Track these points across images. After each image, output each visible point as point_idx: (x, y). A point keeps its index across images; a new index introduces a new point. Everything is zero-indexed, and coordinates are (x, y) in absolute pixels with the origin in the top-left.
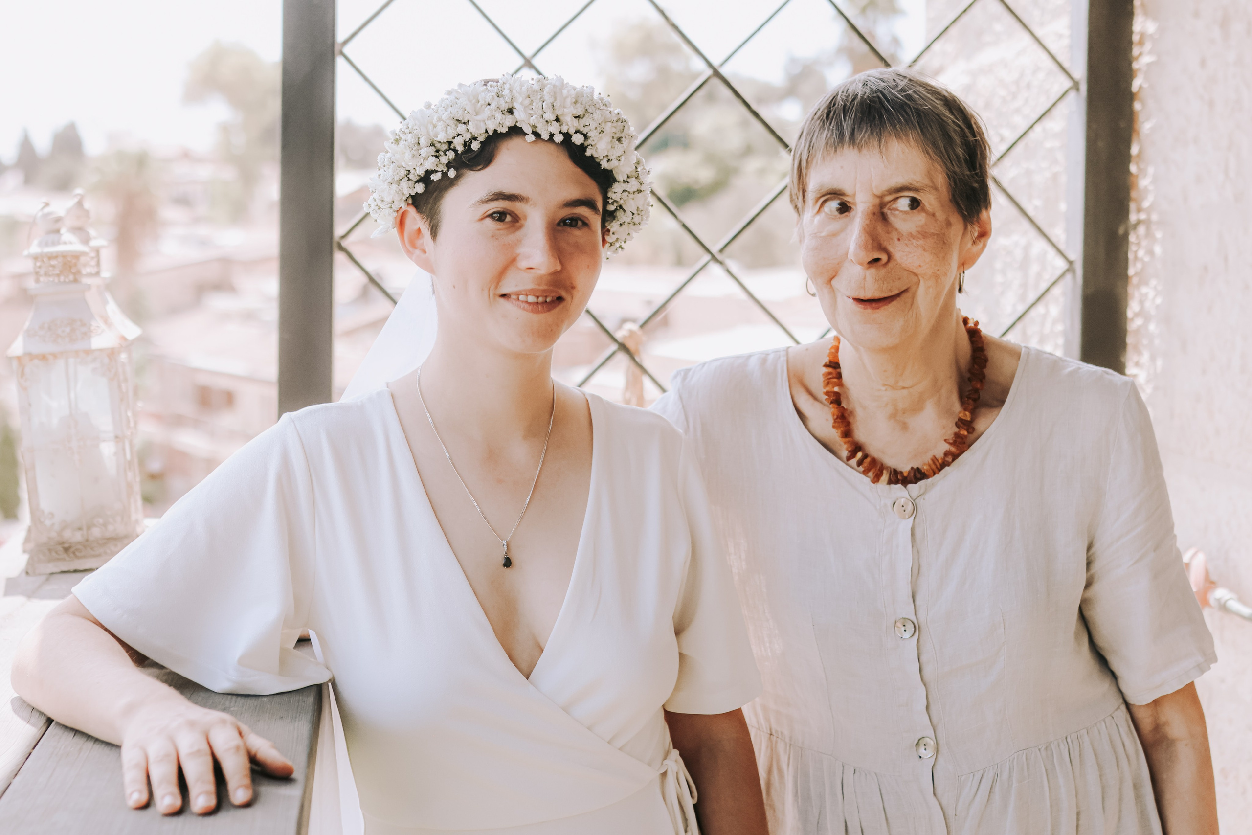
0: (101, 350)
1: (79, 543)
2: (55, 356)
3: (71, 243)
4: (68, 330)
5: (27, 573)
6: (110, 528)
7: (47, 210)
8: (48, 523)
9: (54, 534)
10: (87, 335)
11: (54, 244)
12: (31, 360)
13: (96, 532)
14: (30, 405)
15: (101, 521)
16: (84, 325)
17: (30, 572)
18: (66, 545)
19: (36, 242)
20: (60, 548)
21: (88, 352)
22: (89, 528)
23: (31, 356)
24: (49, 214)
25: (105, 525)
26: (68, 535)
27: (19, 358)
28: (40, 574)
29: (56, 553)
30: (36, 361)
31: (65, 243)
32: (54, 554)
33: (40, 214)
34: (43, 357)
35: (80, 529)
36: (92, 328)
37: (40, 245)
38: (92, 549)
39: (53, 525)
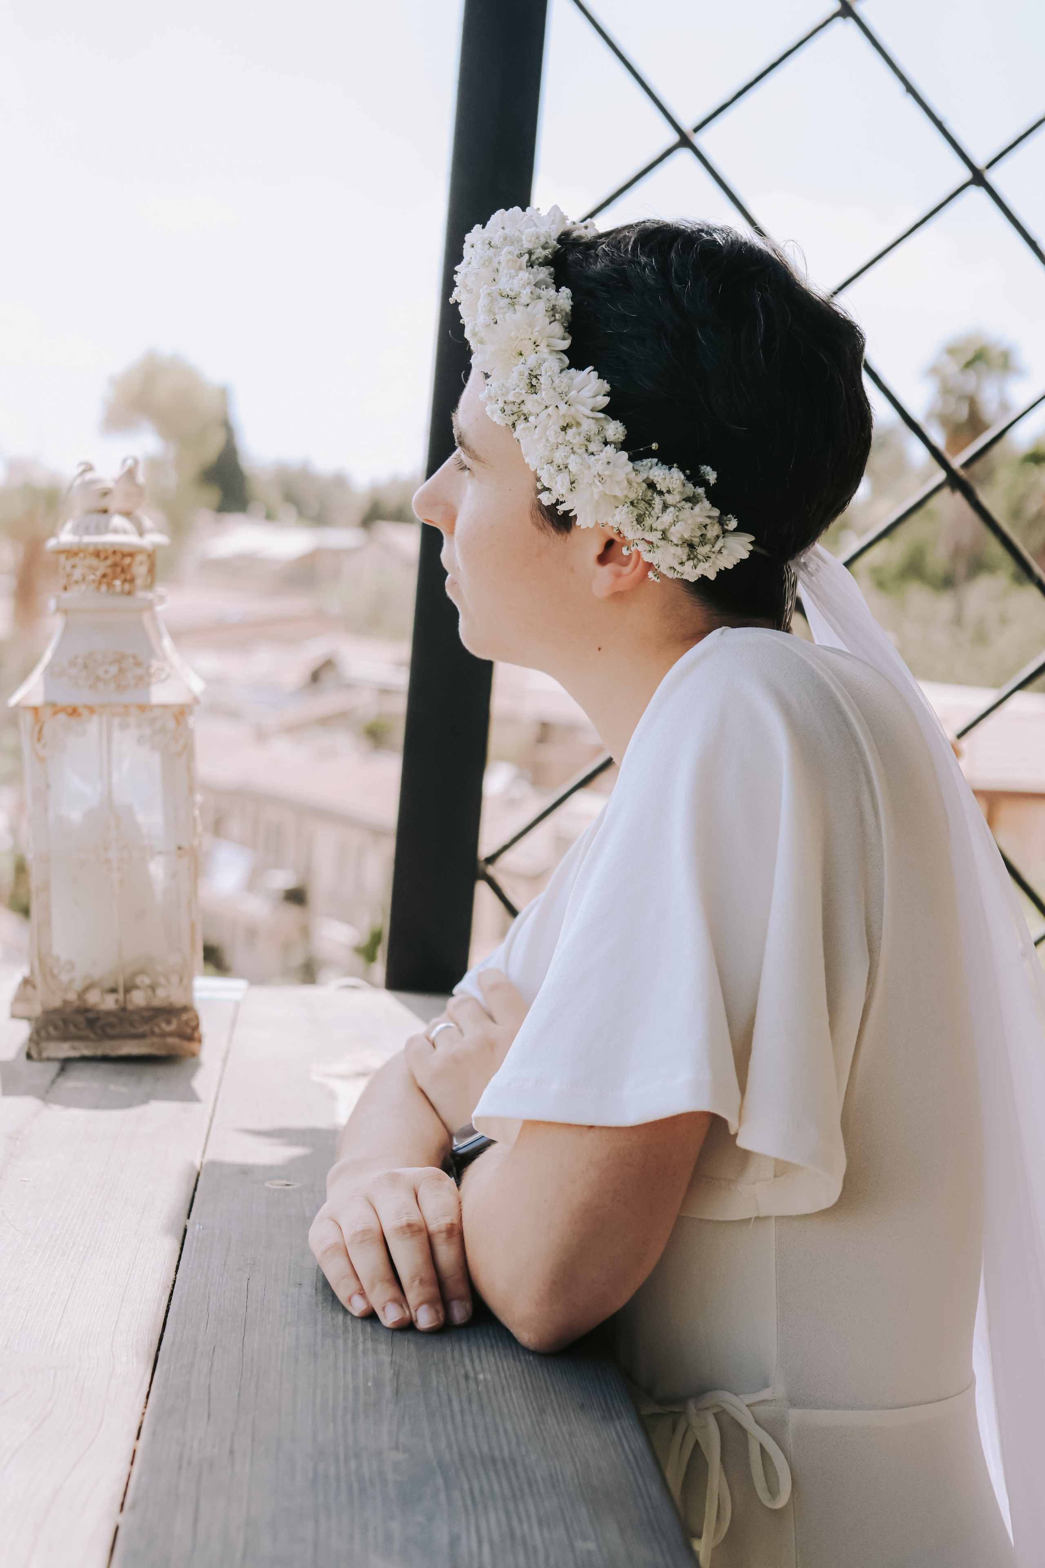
0: (165, 707)
1: (109, 1013)
2: (91, 710)
3: (125, 532)
4: (114, 670)
5: (29, 1056)
6: (161, 993)
7: (88, 476)
8: (64, 977)
9: (72, 996)
10: (144, 681)
11: (99, 531)
12: (55, 713)
13: (138, 999)
14: (48, 786)
15: (146, 980)
16: (138, 664)
17: (34, 1054)
18: (91, 1015)
19: (69, 526)
20: (80, 1019)
21: (144, 708)
22: (128, 990)
23: (55, 709)
24: (92, 482)
25: (153, 988)
26: (93, 998)
27: (35, 710)
28: (49, 1059)
29: (76, 1026)
30: (62, 717)
31: (116, 531)
32: (72, 1028)
33: (78, 482)
34: (74, 712)
35: (113, 990)
36: (152, 670)
37: (75, 531)
38: (132, 1024)
39: (72, 981)
